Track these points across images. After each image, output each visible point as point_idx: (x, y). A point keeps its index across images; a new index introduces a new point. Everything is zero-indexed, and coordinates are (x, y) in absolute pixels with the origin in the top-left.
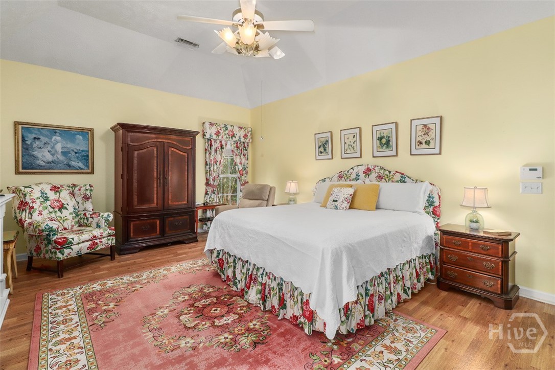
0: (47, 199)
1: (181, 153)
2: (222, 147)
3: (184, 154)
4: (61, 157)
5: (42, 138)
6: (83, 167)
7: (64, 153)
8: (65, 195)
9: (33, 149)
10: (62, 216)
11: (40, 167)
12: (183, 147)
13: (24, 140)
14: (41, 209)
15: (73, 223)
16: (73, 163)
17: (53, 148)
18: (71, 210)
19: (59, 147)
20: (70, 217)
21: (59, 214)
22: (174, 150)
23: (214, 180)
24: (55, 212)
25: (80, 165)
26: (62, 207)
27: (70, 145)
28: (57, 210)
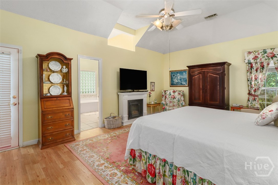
0: (170, 95)
1: (215, 76)
2: (263, 67)
3: (216, 76)
4: (179, 81)
5: (175, 75)
6: (185, 84)
7: (180, 79)
8: (176, 94)
9: (173, 79)
10: (174, 101)
11: (175, 84)
12: (216, 72)
13: (171, 76)
14: (168, 98)
15: (177, 104)
16: (183, 83)
17: (177, 78)
18: (177, 99)
19: (179, 78)
20: (176, 102)
21: (173, 100)
22: (211, 74)
23: (255, 91)
24: (172, 99)
25: (185, 83)
26: (174, 98)
27: (182, 77)
28: (172, 98)
